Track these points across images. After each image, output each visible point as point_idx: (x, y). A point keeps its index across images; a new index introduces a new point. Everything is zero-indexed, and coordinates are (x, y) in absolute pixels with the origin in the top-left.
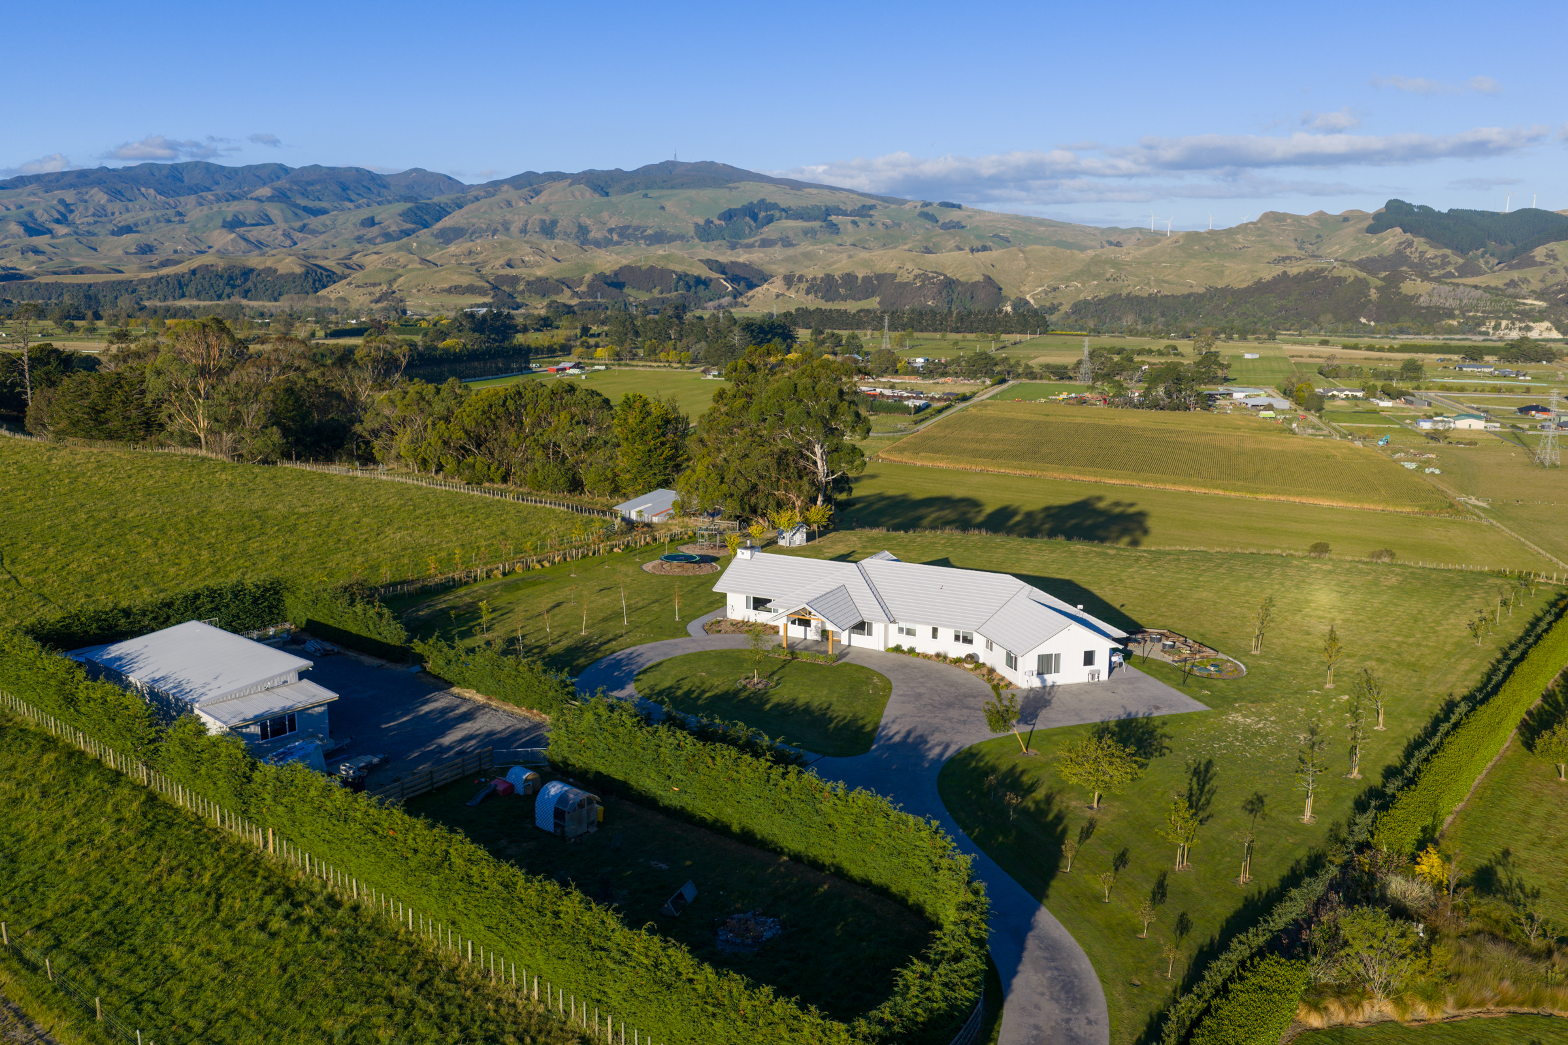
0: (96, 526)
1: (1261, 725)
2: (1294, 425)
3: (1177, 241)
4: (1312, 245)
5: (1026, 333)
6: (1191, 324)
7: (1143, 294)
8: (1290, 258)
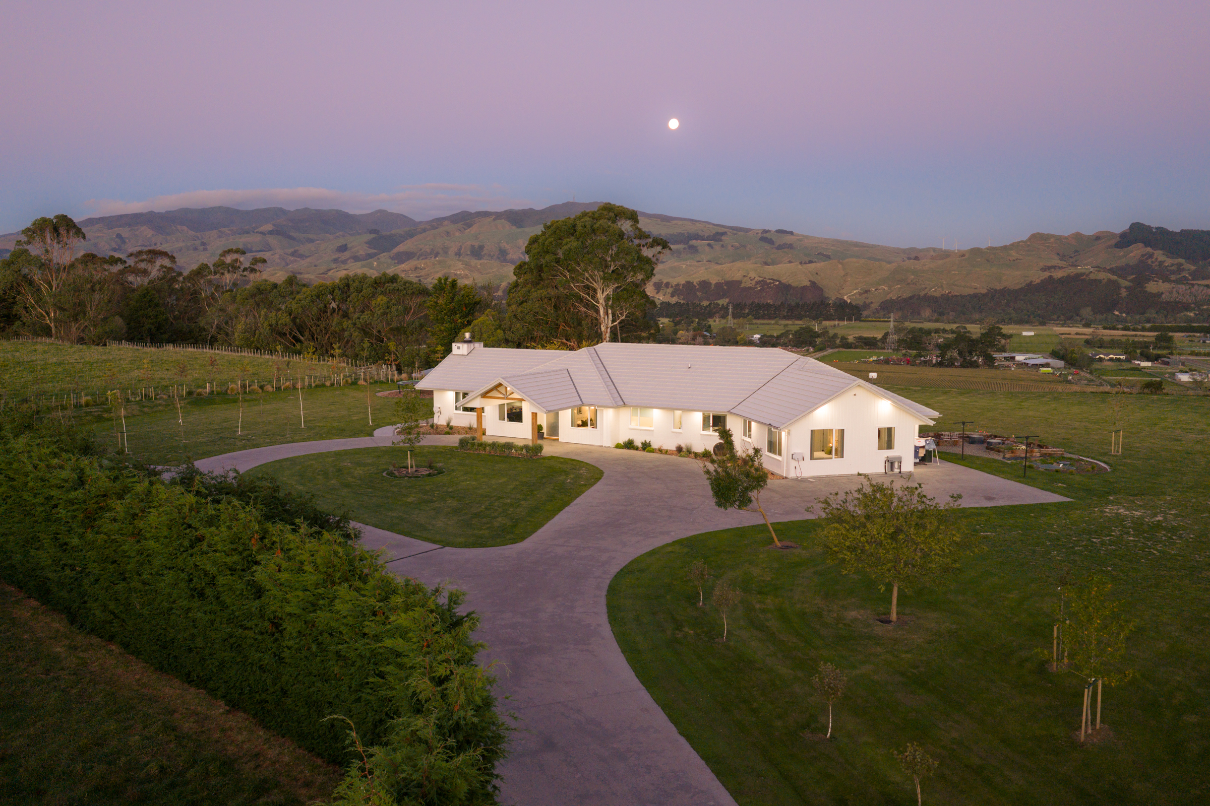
2: (1070, 378)
3: (963, 255)
4: (1071, 257)
5: (843, 320)
6: (976, 316)
7: (937, 294)
8: (1054, 267)
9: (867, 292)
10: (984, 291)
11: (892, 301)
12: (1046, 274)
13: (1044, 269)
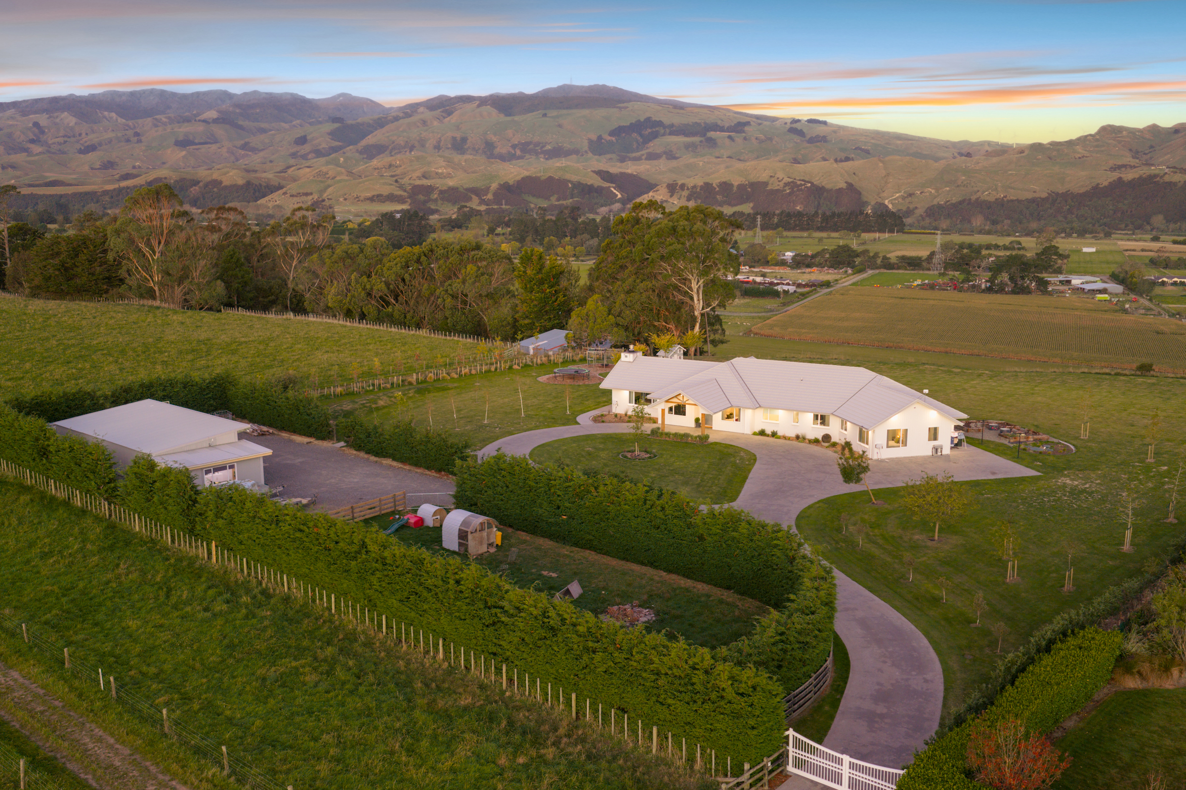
0: (65, 350)
1: (1087, 486)
2: (1127, 306)
3: (1022, 152)
4: (1145, 154)
5: (884, 232)
6: (1034, 225)
7: (991, 199)
8: (1125, 166)
9: (911, 195)
10: (1044, 195)
11: (939, 206)
12: (1115, 176)
13: (1114, 169)
